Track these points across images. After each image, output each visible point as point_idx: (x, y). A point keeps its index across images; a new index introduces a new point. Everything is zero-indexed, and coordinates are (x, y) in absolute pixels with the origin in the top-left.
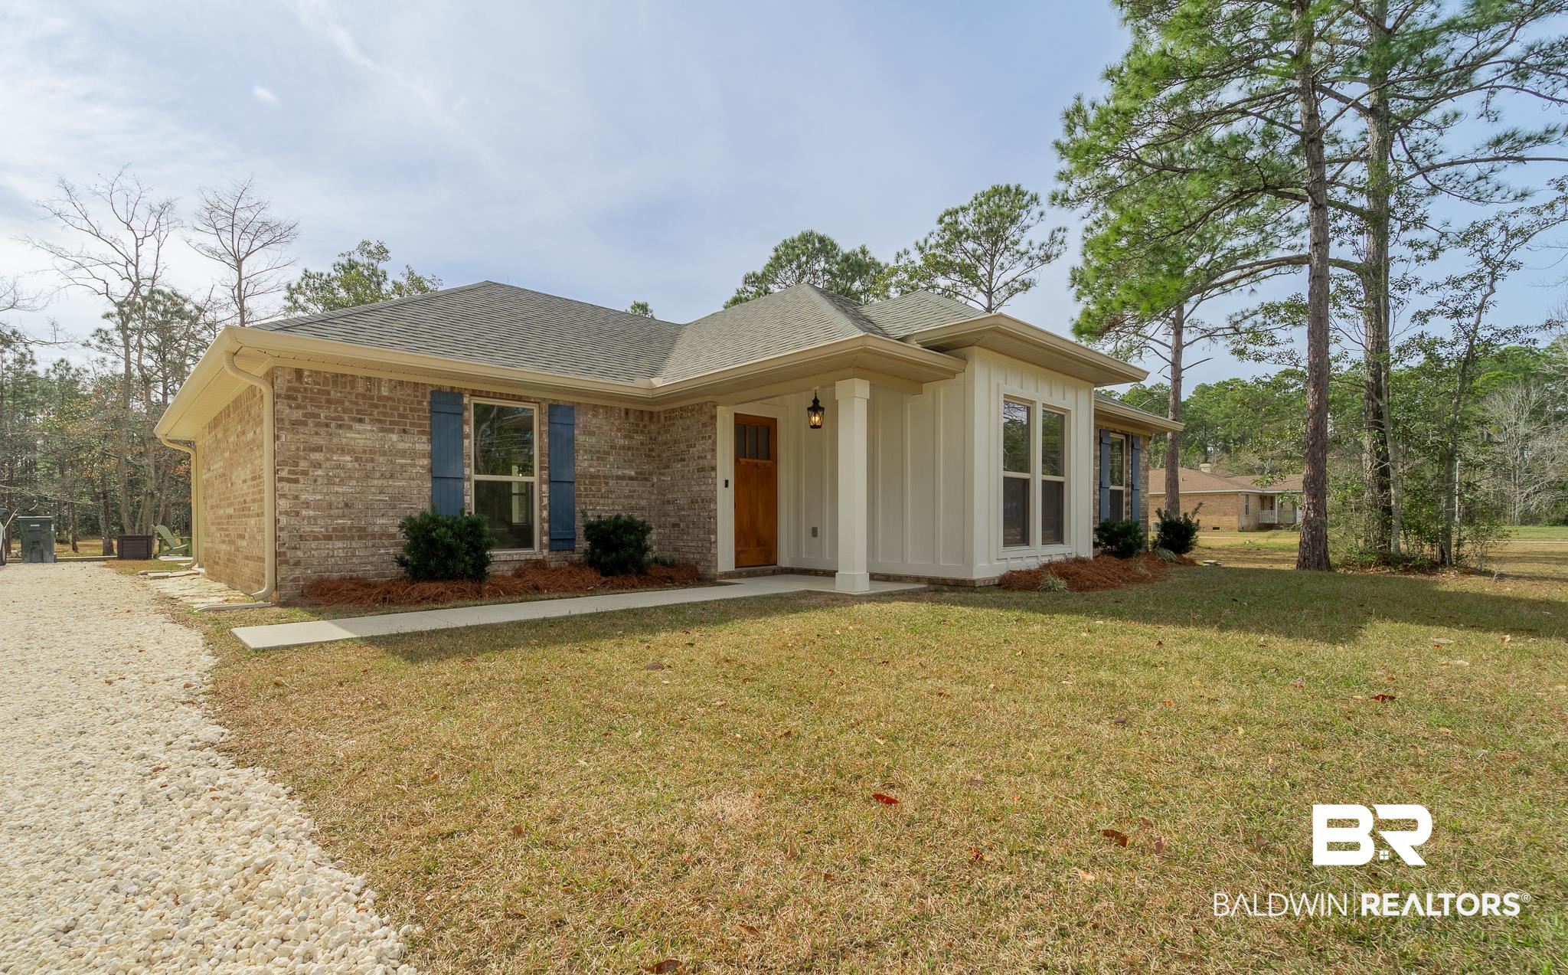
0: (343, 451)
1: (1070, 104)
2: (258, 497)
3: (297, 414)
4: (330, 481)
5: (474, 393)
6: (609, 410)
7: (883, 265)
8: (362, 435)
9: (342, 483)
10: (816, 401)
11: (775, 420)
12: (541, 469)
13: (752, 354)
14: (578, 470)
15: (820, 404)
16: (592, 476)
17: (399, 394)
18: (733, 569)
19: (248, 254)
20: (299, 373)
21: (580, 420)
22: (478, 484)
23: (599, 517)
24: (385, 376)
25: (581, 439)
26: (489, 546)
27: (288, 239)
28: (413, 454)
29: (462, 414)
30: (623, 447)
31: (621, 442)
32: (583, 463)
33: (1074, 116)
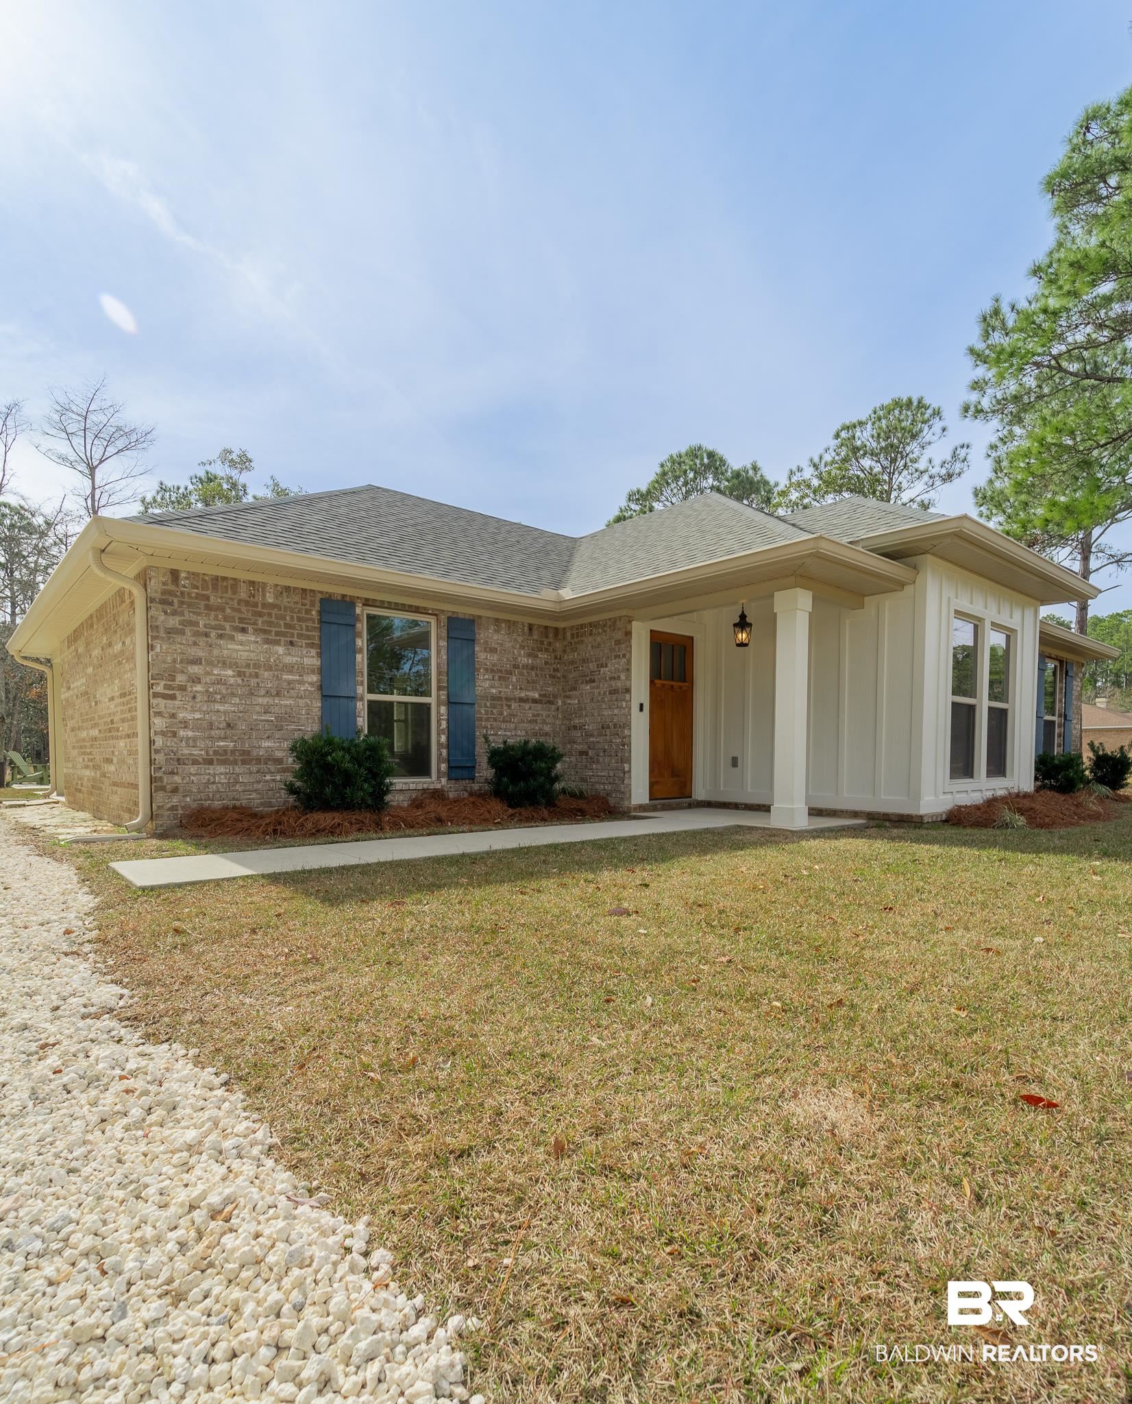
0: (224, 664)
1: (987, 307)
2: (128, 715)
3: (174, 622)
4: (210, 698)
5: (367, 603)
6: (511, 624)
7: (772, 483)
8: (245, 647)
9: (223, 700)
10: (743, 616)
11: (692, 638)
12: (439, 688)
13: (674, 563)
14: (479, 690)
15: (748, 620)
16: (494, 698)
17: (285, 601)
18: (647, 801)
19: (101, 462)
20: (175, 574)
21: (482, 635)
22: (371, 703)
23: (505, 742)
24: (271, 580)
25: (481, 656)
26: (390, 772)
27: (145, 445)
28: (301, 670)
29: (354, 626)
30: (526, 666)
31: (525, 660)
32: (484, 684)
33: (991, 321)
